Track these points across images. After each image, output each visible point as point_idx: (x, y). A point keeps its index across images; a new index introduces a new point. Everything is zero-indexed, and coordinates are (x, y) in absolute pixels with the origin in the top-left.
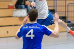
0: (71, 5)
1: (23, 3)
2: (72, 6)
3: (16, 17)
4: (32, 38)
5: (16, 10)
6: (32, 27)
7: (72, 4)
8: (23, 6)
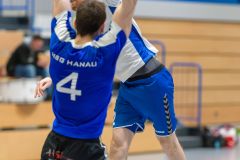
0: (180, 68)
1: (31, 60)
2: (182, 72)
3: (9, 102)
4: (73, 98)
5: (8, 83)
6: (76, 64)
7: (183, 64)
8: (31, 69)
